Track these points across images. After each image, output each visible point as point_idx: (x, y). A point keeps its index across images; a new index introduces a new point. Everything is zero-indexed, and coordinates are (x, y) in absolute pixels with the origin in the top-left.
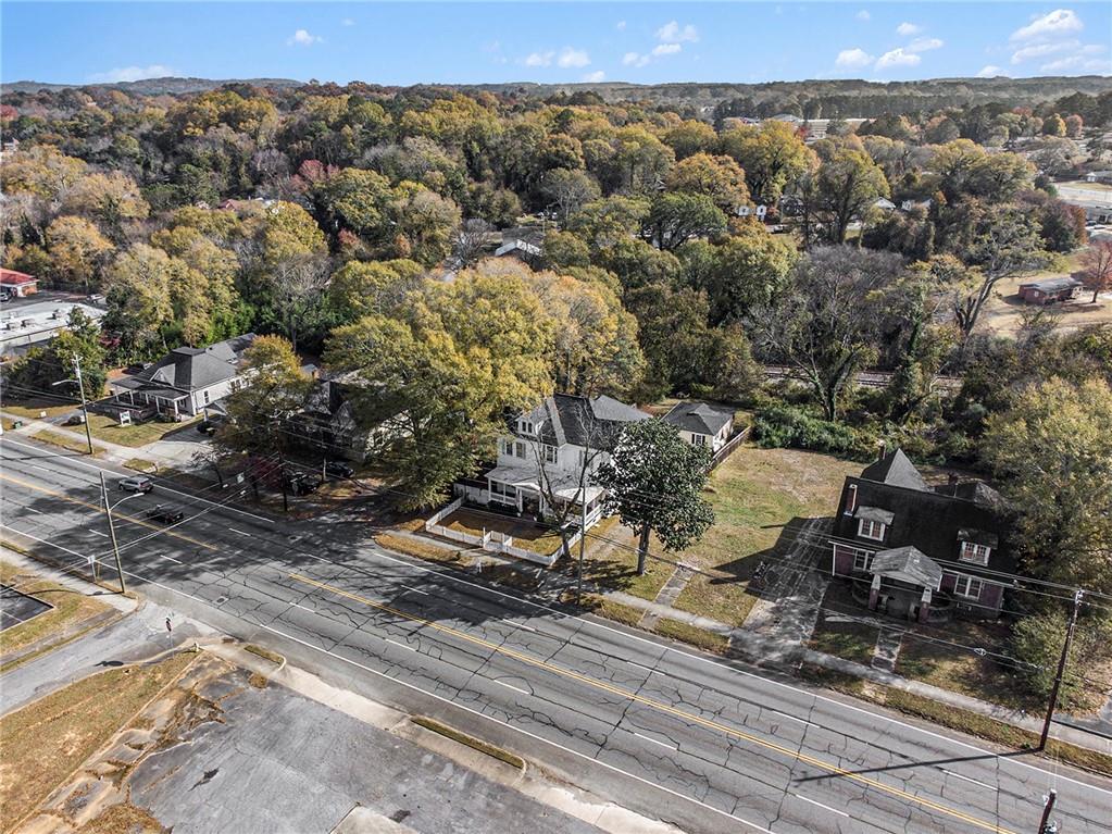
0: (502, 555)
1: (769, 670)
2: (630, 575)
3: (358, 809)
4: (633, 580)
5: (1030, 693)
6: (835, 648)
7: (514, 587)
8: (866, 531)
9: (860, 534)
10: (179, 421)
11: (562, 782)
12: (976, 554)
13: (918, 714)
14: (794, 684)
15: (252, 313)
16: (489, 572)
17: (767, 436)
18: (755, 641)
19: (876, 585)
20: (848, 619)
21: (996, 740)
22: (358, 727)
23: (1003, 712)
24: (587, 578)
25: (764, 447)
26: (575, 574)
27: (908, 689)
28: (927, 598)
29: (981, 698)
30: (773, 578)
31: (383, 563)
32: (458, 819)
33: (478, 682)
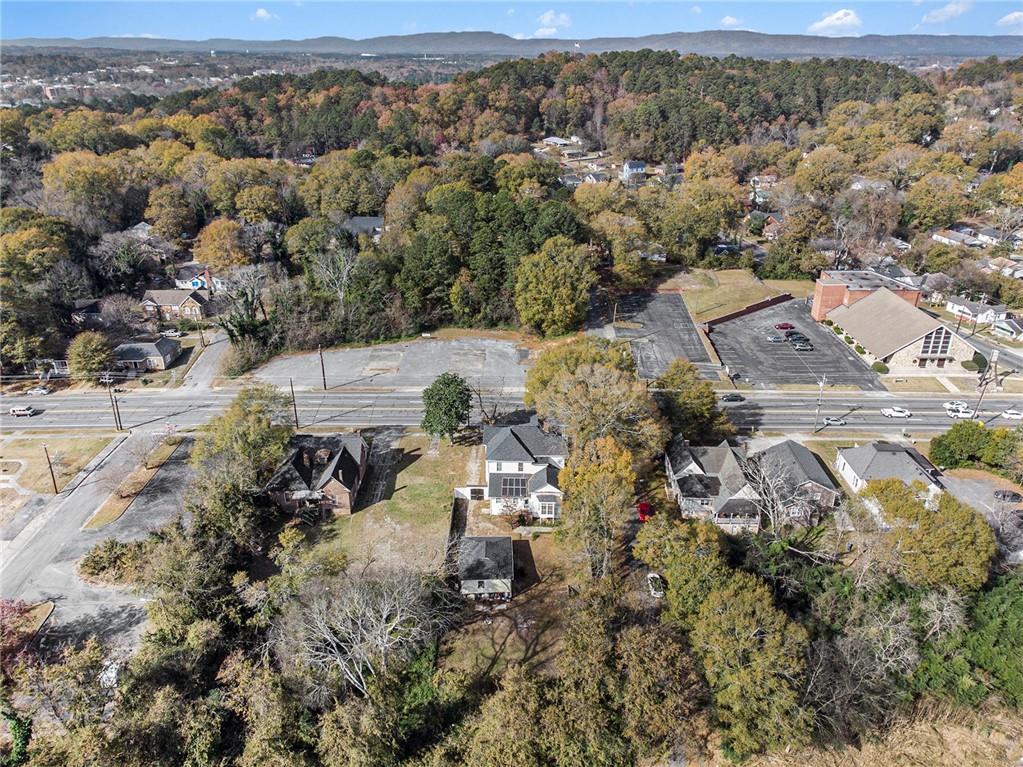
18: (395, 434)
30: (393, 458)
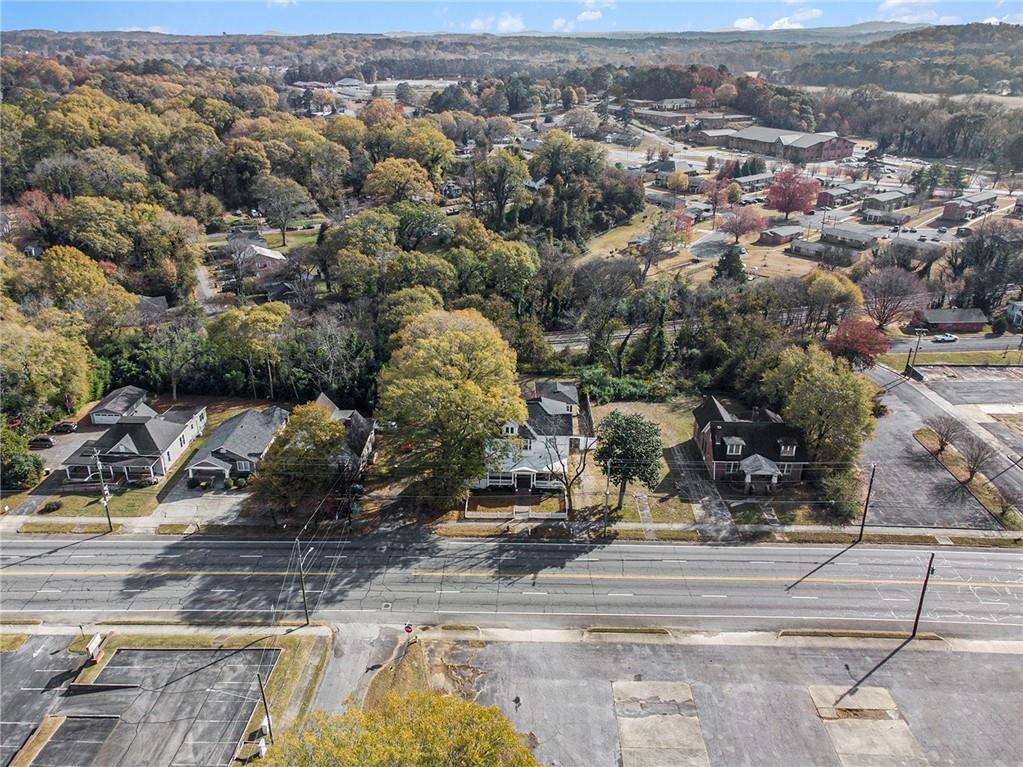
0: (530, 520)
1: (727, 542)
2: (616, 510)
3: (614, 685)
4: (620, 513)
5: (840, 515)
6: (748, 520)
7: (558, 538)
8: (731, 451)
9: (728, 453)
10: (156, 483)
11: (692, 632)
12: (789, 451)
13: (806, 541)
14: (744, 545)
15: (109, 366)
16: (536, 533)
17: (600, 397)
18: (709, 528)
19: (748, 479)
20: (741, 502)
21: (842, 542)
22: (566, 645)
23: (836, 528)
24: (594, 520)
25: (602, 403)
26: (585, 519)
27: (793, 530)
28: (775, 480)
29: (824, 524)
31: (464, 547)
32: (667, 668)
33: (601, 599)
